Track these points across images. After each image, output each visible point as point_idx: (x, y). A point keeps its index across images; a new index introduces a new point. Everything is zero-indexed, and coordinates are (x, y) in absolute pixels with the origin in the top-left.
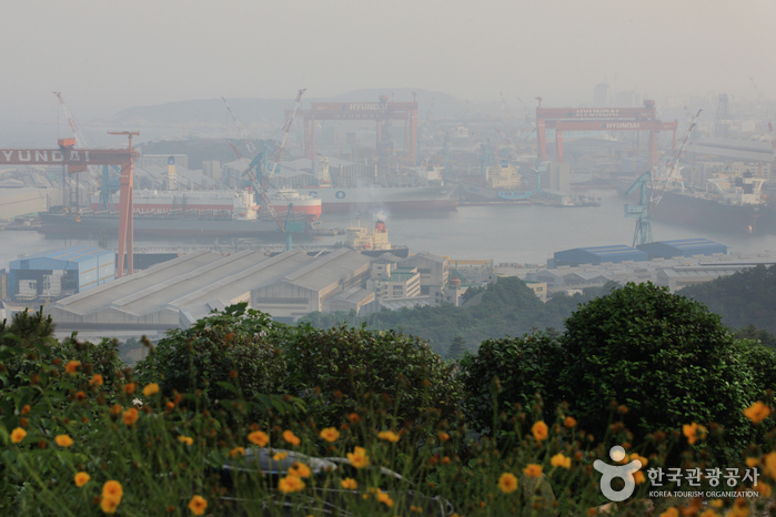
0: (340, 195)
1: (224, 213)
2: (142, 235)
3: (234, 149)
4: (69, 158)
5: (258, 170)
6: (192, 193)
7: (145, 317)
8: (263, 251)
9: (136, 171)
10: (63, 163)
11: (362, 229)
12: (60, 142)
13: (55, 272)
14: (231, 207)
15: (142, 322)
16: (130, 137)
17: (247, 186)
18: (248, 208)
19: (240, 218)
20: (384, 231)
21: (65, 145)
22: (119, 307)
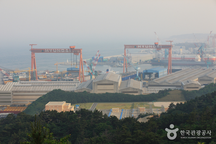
1: (193, 60)
2: (173, 65)
3: (195, 45)
4: (157, 47)
5: (201, 50)
6: (186, 55)
7: (173, 84)
8: (202, 68)
9: (172, 50)
10: (156, 48)
12: (155, 43)
13: (153, 73)
14: (195, 58)
15: (173, 85)
16: (171, 42)
17: (198, 53)
18: (198, 58)
19: (197, 61)
22: (167, 81)
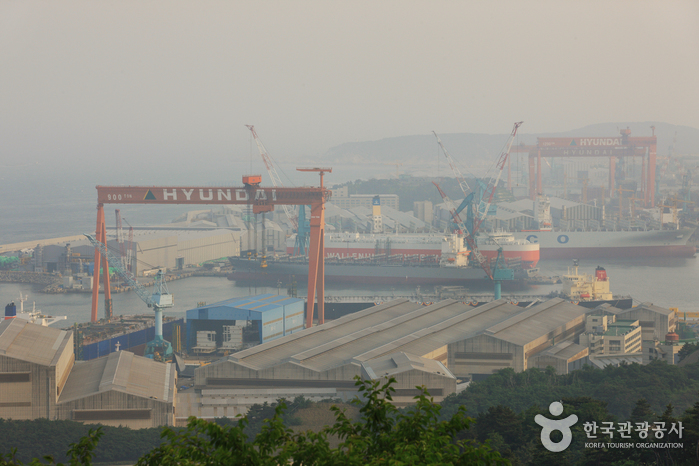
0: (563, 239)
1: (431, 259)
2: (335, 282)
3: (439, 189)
4: (257, 197)
5: (470, 210)
6: (396, 237)
7: (327, 373)
8: (469, 300)
9: (329, 209)
10: (247, 202)
11: (580, 277)
12: (245, 179)
13: (238, 323)
14: (439, 252)
15: (323, 378)
16: (321, 174)
17: (454, 229)
18: (457, 251)
19: (448, 265)
20: (605, 280)
21: (250, 182)
22: (298, 361)
